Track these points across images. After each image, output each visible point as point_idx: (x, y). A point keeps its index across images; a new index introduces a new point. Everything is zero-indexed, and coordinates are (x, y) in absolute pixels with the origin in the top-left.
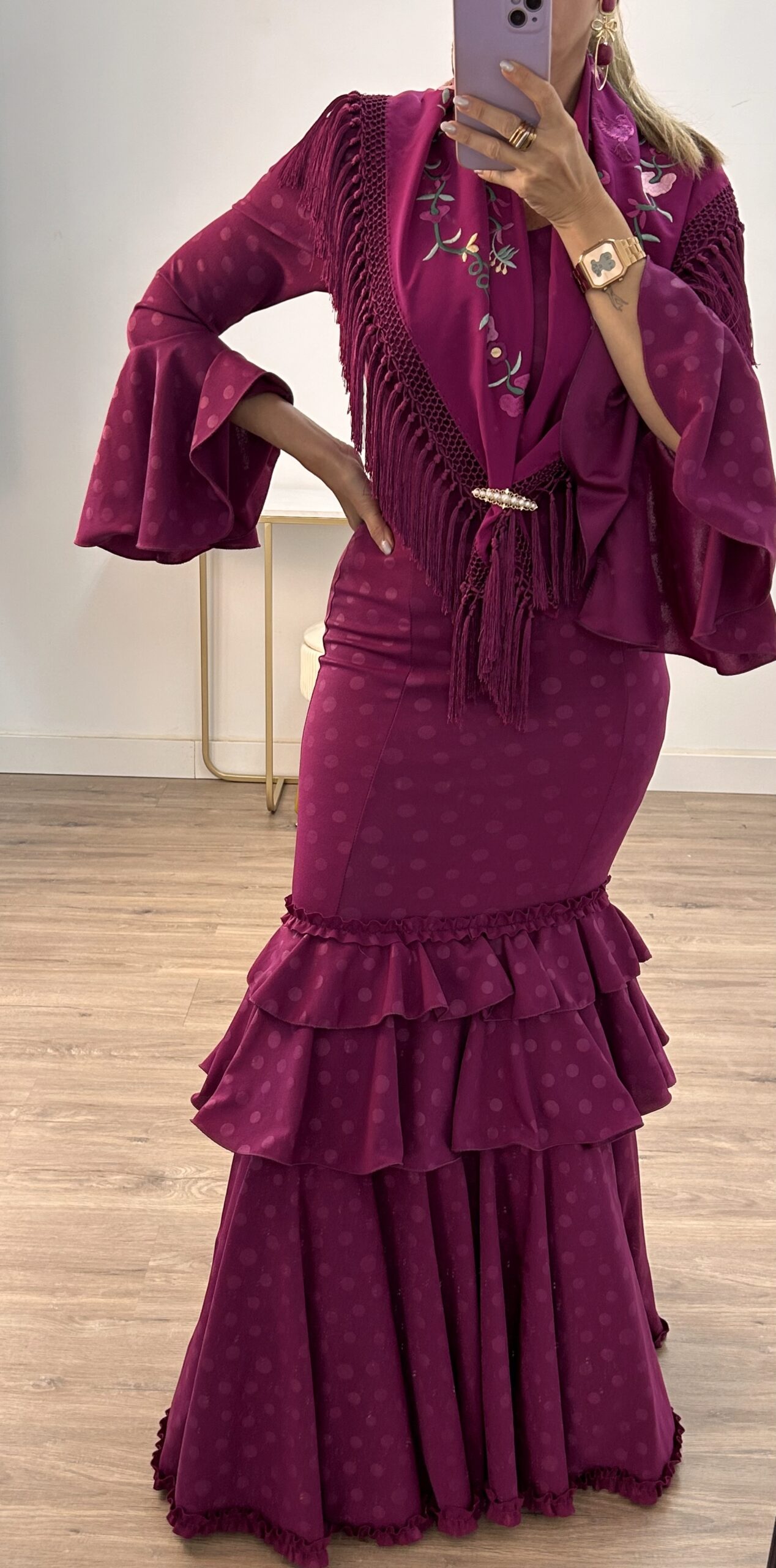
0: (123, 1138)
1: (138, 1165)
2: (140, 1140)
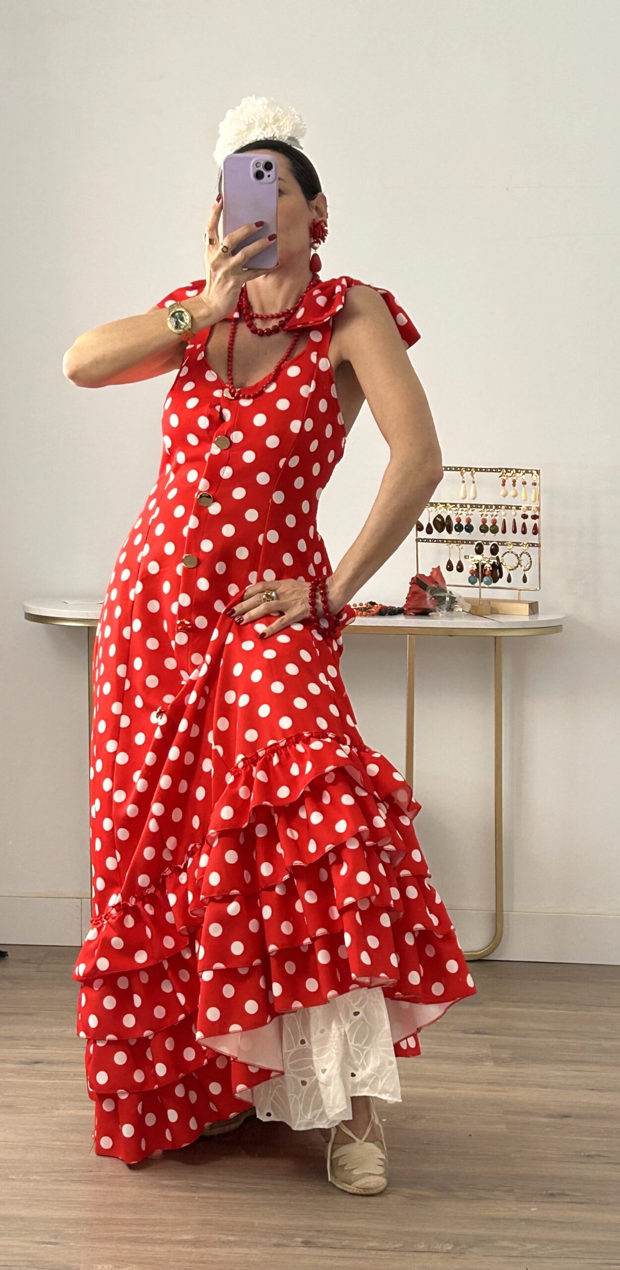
0: (32, 1242)
1: (47, 1262)
2: (49, 1243)
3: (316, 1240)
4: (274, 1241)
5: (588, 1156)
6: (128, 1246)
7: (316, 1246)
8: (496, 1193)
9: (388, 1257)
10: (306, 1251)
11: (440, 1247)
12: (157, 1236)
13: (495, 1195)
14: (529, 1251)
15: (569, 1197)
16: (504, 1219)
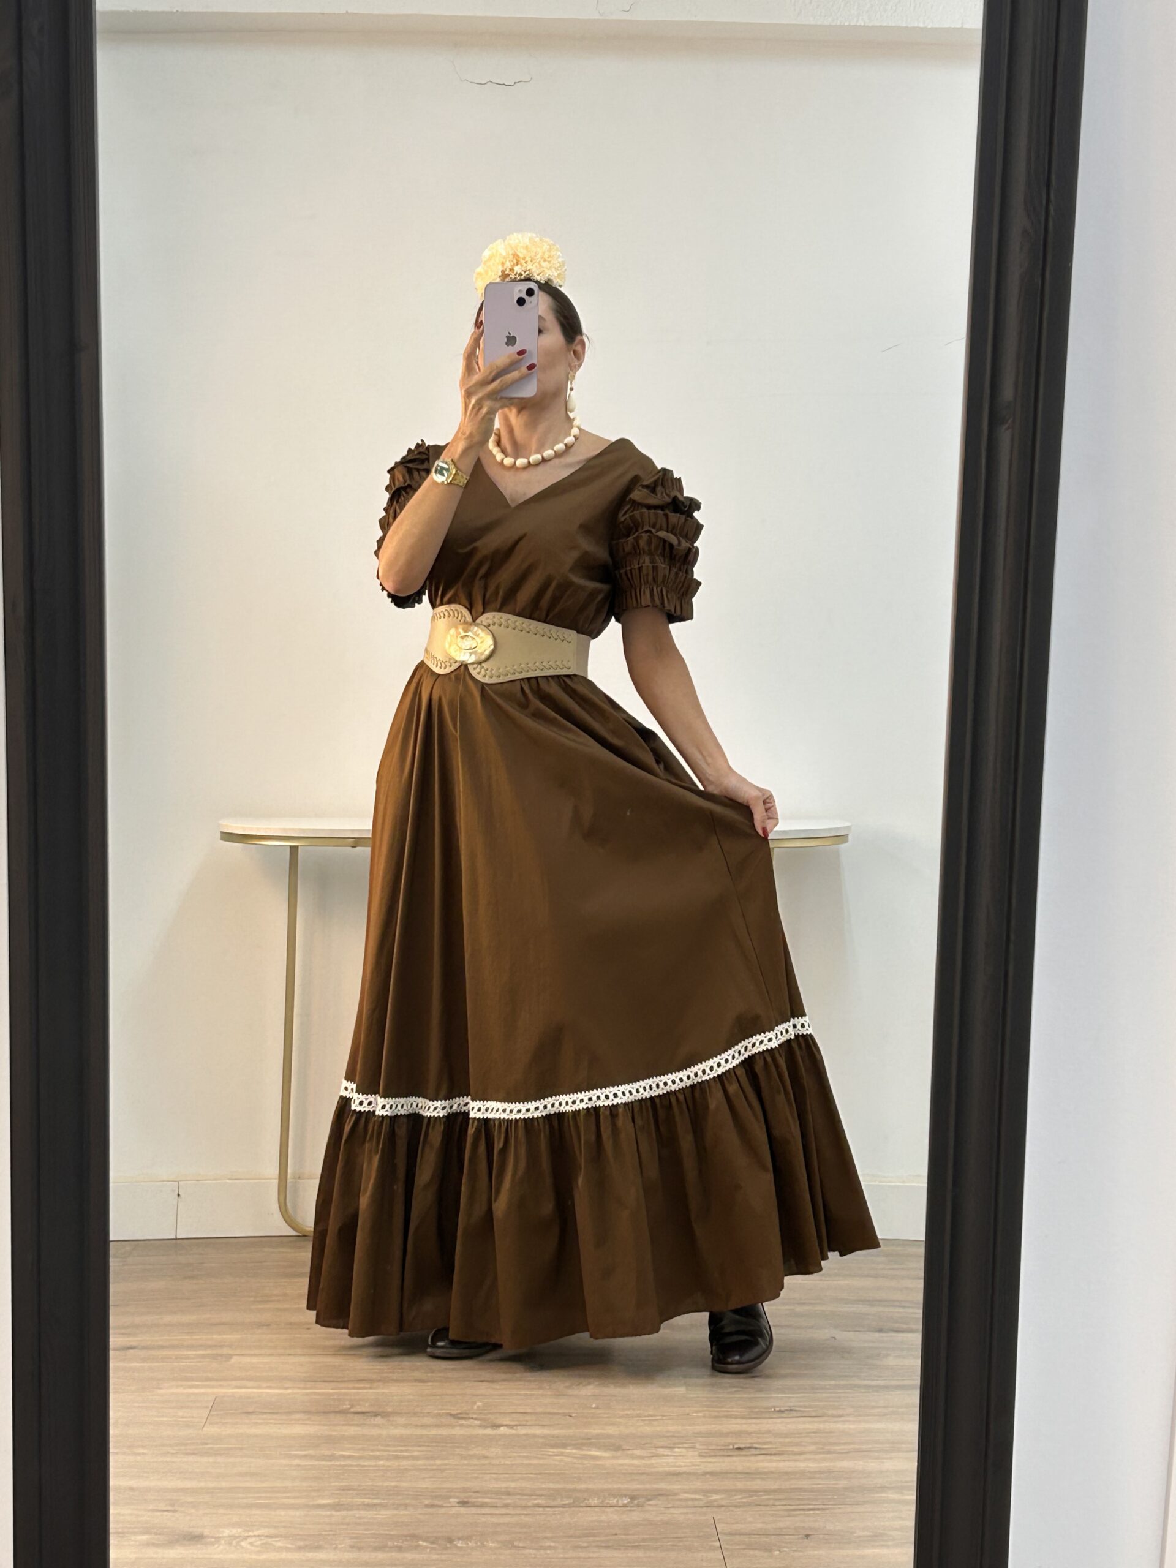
3: (475, 1500)
4: (427, 1502)
5: (778, 1411)
6: (258, 1512)
7: (474, 1505)
8: (677, 1450)
9: (557, 1513)
10: (463, 1510)
11: (615, 1501)
12: (292, 1501)
13: (675, 1452)
14: (715, 1500)
15: (758, 1450)
16: (685, 1473)
